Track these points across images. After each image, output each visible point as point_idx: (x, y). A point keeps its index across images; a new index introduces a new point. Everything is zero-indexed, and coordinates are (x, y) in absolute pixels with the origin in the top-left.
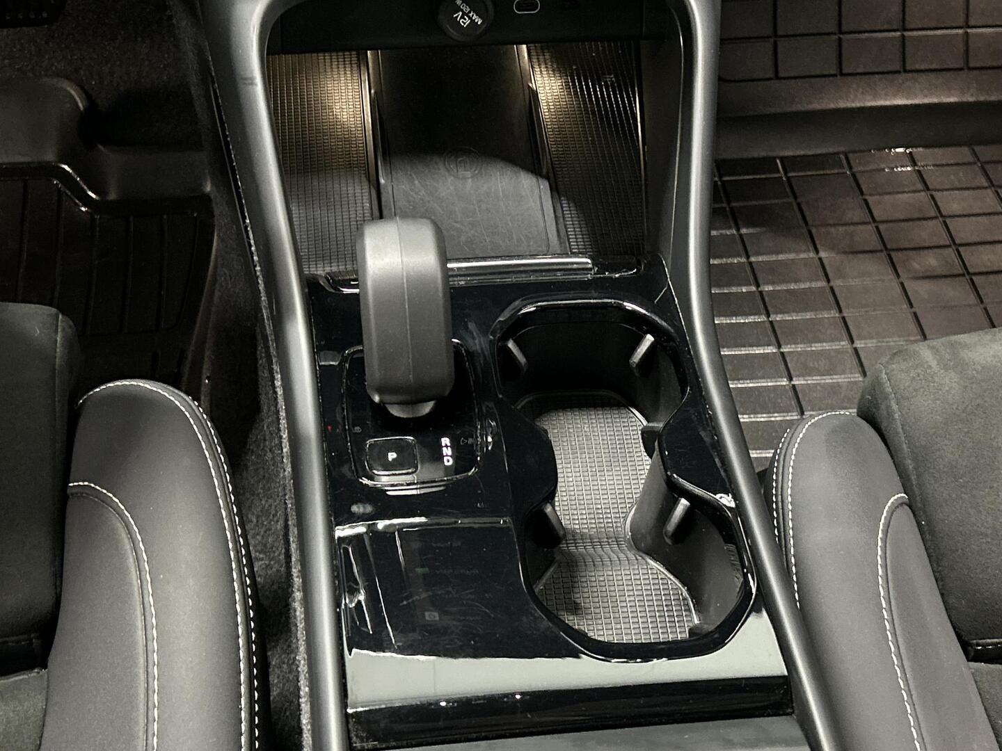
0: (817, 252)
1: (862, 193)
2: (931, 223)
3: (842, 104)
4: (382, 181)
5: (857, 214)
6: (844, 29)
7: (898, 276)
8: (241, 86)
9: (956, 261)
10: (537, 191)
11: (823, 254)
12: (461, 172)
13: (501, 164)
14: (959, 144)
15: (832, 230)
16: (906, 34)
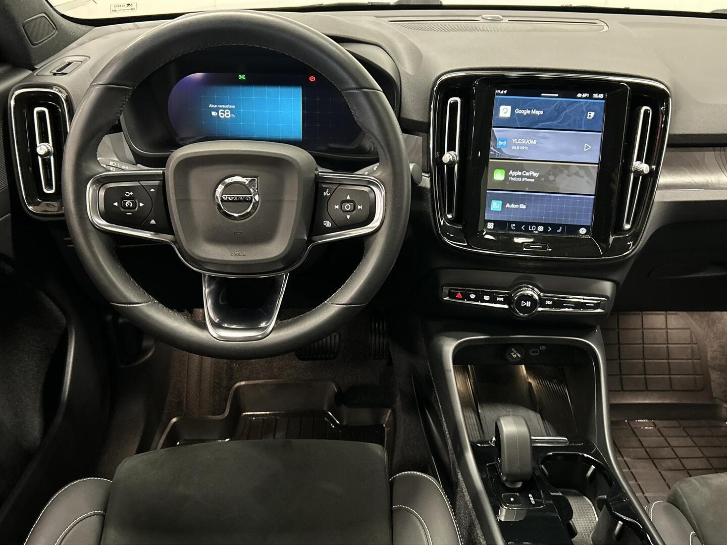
0: (623, 458)
1: (637, 436)
2: (667, 449)
3: (624, 402)
4: (480, 411)
5: (637, 444)
6: (622, 373)
7: (658, 469)
8: (446, 372)
9: (680, 464)
10: (536, 418)
11: (625, 459)
12: (508, 409)
13: (521, 407)
14: (672, 419)
15: (627, 449)
16: (647, 376)
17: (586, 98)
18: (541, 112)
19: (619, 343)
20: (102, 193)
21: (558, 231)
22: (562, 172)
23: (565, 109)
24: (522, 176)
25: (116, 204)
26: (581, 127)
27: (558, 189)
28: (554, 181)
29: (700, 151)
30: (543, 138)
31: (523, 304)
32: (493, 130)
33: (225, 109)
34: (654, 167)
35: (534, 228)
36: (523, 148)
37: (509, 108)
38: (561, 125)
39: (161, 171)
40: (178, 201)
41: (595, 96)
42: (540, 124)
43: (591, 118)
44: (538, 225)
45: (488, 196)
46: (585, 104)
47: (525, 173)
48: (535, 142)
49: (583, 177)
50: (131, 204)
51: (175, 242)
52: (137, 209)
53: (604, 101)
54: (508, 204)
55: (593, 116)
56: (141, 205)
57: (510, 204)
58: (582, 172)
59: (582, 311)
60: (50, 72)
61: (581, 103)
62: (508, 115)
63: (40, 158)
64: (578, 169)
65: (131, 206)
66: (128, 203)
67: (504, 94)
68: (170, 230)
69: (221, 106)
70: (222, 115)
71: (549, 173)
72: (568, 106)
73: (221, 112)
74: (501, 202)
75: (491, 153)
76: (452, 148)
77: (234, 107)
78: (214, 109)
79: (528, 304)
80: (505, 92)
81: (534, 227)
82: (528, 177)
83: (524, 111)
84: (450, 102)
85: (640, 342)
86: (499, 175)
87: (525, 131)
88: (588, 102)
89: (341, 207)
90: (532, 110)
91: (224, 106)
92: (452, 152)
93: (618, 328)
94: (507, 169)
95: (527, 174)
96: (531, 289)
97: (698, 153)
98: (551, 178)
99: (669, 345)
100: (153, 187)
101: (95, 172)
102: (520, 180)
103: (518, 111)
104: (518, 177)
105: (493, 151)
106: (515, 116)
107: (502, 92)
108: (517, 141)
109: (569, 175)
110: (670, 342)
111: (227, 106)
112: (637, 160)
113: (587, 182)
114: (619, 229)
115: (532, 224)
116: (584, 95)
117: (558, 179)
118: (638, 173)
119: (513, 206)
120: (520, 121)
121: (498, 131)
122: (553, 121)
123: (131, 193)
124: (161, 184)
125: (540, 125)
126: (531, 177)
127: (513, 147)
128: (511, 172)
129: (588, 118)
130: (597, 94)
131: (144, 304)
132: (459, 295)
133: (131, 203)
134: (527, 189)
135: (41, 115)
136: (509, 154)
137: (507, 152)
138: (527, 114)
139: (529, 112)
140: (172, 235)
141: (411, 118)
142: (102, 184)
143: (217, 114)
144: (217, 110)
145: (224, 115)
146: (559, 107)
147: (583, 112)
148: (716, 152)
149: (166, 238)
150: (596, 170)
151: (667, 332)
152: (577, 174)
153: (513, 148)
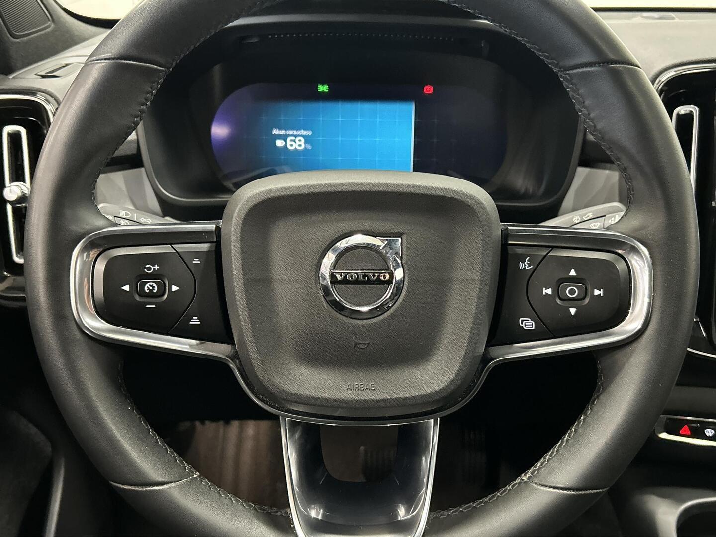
20: (101, 266)
25: (126, 288)
33: (296, 136)
39: (214, 226)
40: (247, 283)
50: (156, 288)
51: (235, 357)
52: (165, 296)
56: (174, 288)
60: (36, 74)
63: (9, 208)
65: (155, 291)
66: (150, 286)
68: (226, 336)
69: (291, 132)
70: (292, 145)
73: (291, 140)
77: (310, 133)
78: (280, 137)
84: (678, 114)
89: (557, 292)
91: (295, 133)
100: (197, 254)
101: (88, 227)
111: (299, 133)
123: (156, 267)
124: (214, 249)
131: (172, 485)
132: (685, 430)
133: (154, 285)
135: (15, 138)
140: (228, 343)
142: (102, 249)
143: (284, 143)
144: (284, 138)
145: (295, 146)
149: (217, 350)
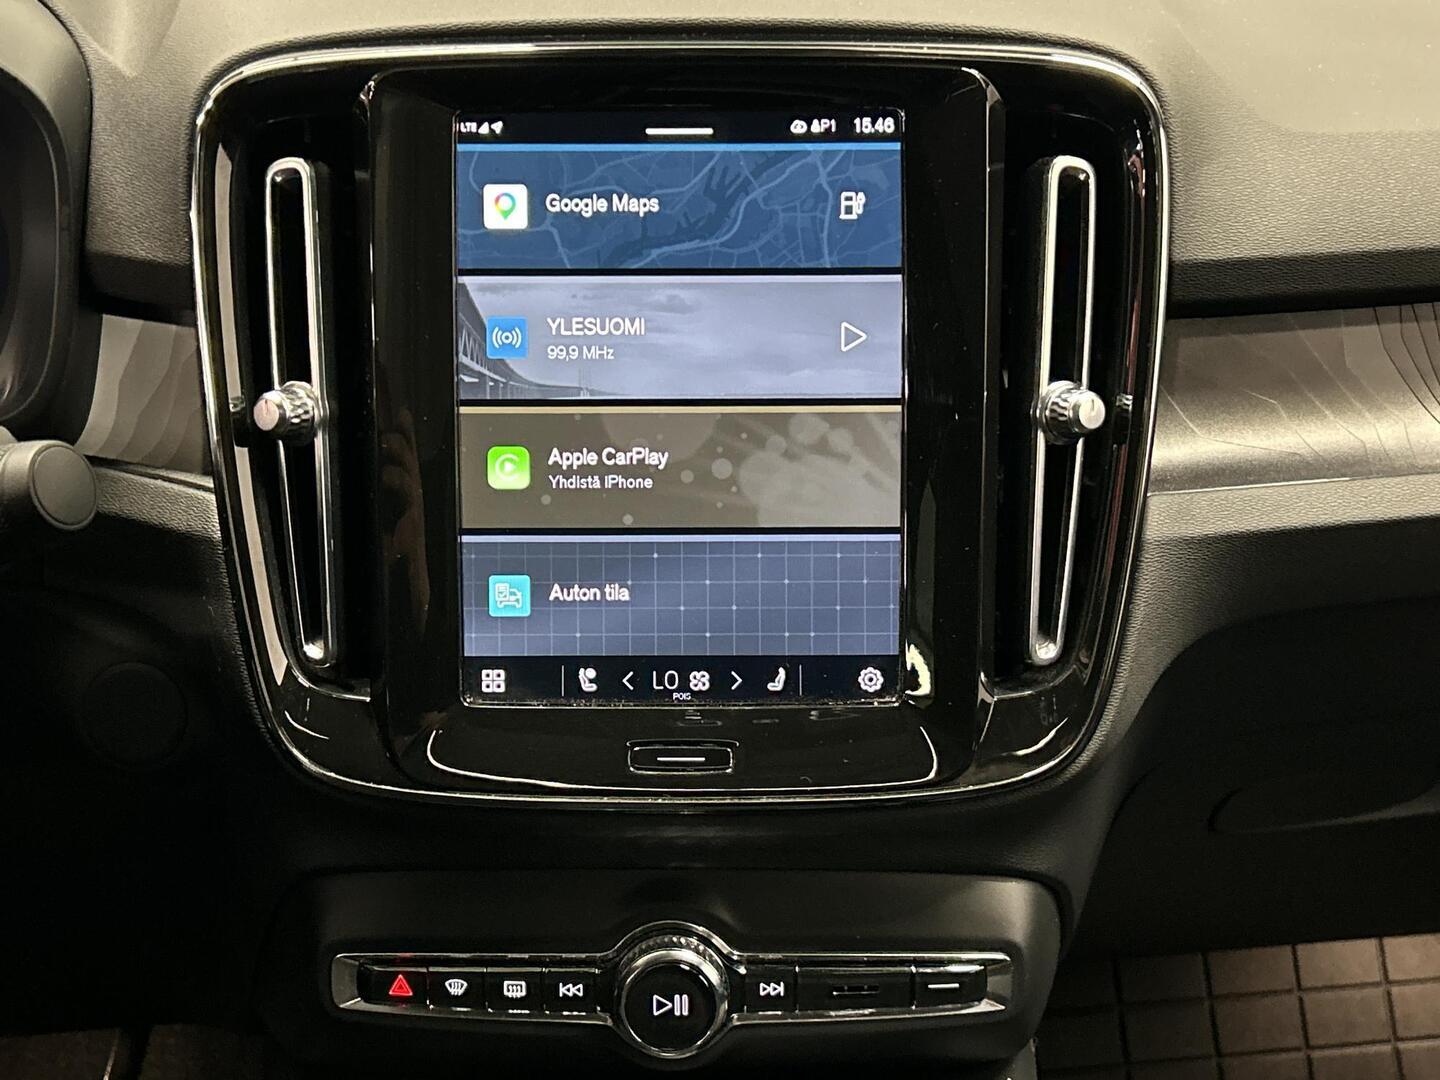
17: (826, 136)
18: (654, 205)
19: (1219, 1054)
21: (771, 686)
22: (760, 443)
23: (745, 188)
24: (601, 470)
26: (819, 255)
27: (753, 511)
28: (733, 480)
29: (1314, 326)
30: (673, 307)
31: (660, 1005)
32: (463, 286)
34: (1128, 400)
35: (672, 680)
36: (595, 353)
37: (520, 192)
38: (735, 252)
41: (864, 125)
42: (655, 253)
43: (854, 216)
44: (686, 665)
45: (467, 557)
46: (825, 164)
47: (610, 456)
48: (639, 326)
49: (845, 458)
53: (897, 146)
54: (556, 587)
55: (860, 211)
57: (566, 586)
58: (841, 439)
59: (914, 1012)
61: (809, 159)
62: (519, 220)
64: (824, 426)
67: (493, 138)
71: (709, 451)
72: (756, 174)
74: (525, 580)
75: (467, 379)
76: (297, 369)
79: (681, 1005)
80: (498, 127)
81: (672, 677)
82: (625, 471)
83: (582, 204)
84: (273, 180)
85: (1296, 1040)
86: (508, 470)
87: (603, 286)
88: (835, 153)
90: (615, 197)
92: (299, 386)
93: (1210, 993)
94: (537, 441)
95: (621, 459)
96: (694, 941)
97: (1310, 332)
98: (722, 468)
99: (1402, 1046)
102: (597, 485)
103: (556, 204)
104: (585, 471)
105: (471, 372)
106: (546, 226)
107: (484, 129)
108: (569, 328)
109: (789, 455)
110: (1401, 1033)
112: (1054, 377)
113: (868, 476)
114: (1012, 664)
115: (662, 663)
116: (817, 127)
117: (745, 475)
118: (1064, 429)
119: (577, 593)
120: (570, 244)
121: (483, 288)
122: (704, 238)
125: (653, 256)
126: (640, 469)
127: (555, 353)
128: (555, 456)
129: (843, 216)
130: (867, 121)
132: (400, 987)
134: (628, 521)
136: (541, 382)
137: (530, 373)
138: (597, 214)
139: (602, 205)
141: (125, 252)
146: (724, 176)
147: (820, 195)
148: (1384, 327)
150: (896, 427)
151: (1389, 994)
152: (822, 447)
153: (552, 356)
